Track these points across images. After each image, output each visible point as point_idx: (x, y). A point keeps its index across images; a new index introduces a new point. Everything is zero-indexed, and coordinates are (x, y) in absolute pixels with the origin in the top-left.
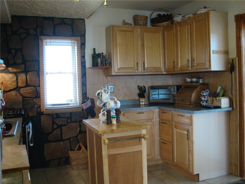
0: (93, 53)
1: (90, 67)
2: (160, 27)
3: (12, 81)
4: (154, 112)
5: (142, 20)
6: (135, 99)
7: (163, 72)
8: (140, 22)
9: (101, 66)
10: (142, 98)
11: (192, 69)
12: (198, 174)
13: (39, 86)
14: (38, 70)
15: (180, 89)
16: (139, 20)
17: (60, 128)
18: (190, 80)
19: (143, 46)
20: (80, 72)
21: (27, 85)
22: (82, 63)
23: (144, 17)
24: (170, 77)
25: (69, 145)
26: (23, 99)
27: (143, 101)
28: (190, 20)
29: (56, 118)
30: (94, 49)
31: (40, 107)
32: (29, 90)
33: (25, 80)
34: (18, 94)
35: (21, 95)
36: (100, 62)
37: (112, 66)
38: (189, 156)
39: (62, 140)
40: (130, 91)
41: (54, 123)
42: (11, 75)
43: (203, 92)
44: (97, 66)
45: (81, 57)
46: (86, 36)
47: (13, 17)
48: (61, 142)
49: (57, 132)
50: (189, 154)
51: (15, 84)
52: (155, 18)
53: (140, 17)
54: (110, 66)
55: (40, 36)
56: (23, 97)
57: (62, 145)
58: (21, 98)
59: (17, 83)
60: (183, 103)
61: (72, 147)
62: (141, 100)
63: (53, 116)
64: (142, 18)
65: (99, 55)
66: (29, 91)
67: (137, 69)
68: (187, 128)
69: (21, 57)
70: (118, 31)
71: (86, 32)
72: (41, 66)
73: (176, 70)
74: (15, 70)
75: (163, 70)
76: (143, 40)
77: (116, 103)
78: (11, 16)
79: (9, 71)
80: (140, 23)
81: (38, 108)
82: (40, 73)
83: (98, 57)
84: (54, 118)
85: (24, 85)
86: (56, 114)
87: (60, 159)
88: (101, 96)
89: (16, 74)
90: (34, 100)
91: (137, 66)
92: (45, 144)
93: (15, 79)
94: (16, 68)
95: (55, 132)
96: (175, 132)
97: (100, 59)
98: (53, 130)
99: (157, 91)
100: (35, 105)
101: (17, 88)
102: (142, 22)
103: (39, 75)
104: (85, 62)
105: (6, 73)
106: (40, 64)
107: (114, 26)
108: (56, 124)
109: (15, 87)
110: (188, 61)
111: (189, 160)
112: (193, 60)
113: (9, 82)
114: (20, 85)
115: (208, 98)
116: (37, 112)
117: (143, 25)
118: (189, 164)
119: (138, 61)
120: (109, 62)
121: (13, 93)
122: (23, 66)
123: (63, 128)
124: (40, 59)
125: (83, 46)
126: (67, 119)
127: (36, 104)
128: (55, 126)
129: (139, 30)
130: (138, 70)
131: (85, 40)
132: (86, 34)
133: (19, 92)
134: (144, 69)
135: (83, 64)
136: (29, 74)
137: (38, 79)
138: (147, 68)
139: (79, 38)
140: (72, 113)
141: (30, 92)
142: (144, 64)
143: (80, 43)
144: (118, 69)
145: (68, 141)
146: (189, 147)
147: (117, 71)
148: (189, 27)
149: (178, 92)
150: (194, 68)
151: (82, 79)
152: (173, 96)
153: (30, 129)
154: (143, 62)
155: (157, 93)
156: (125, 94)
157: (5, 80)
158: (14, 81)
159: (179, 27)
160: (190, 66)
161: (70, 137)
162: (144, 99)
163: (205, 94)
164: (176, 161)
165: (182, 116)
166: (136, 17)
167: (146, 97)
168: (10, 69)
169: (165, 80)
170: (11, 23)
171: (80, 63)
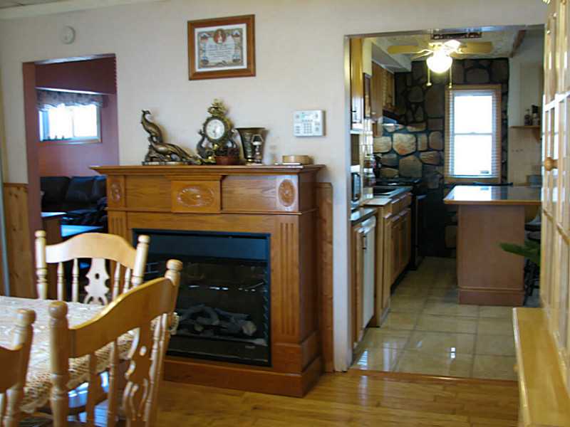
3: (410, 143)
13: (443, 150)
14: (443, 129)
20: (500, 134)
22: (503, 120)
26: (423, 166)
32: (430, 155)
33: (426, 142)
34: (417, 159)
35: (421, 161)
42: (409, 136)
45: (502, 112)
46: (510, 82)
47: (413, 63)
51: (414, 147)
55: (446, 85)
56: (423, 164)
58: (420, 165)
59: (417, 145)
66: (430, 157)
69: (423, 113)
71: (510, 75)
72: (446, 124)
74: (414, 129)
79: (407, 130)
81: (440, 179)
82: (446, 134)
85: (425, 148)
89: (415, 134)
90: (436, 168)
92: (447, 227)
93: (414, 141)
94: (415, 126)
100: (437, 174)
101: (416, 153)
103: (443, 137)
104: (507, 120)
105: (404, 133)
106: (446, 121)
109: (414, 151)
113: (406, 145)
114: (420, 148)
116: (439, 184)
121: (411, 158)
122: (424, 125)
124: (446, 116)
125: (505, 97)
127: (439, 173)
131: (508, 88)
132: (509, 80)
133: (418, 157)
135: (505, 122)
136: (432, 133)
137: (441, 141)
139: (498, 87)
141: (432, 157)
143: (500, 93)
151: (502, 142)
157: (402, 142)
158: (412, 144)
168: (409, 128)
170: (410, 71)
171: (500, 121)
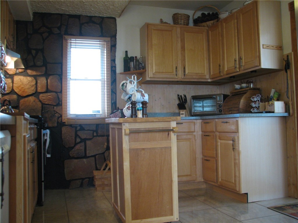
0: (124, 56)
1: (121, 72)
2: (204, 27)
3: (30, 85)
4: (195, 124)
5: (183, 19)
6: (174, 112)
7: (208, 79)
8: (180, 21)
9: (134, 71)
10: (183, 110)
11: (240, 70)
12: (247, 194)
13: (61, 92)
14: (61, 74)
15: (228, 98)
16: (180, 19)
17: (83, 143)
18: (240, 87)
19: (183, 48)
20: (110, 77)
21: (47, 91)
22: (112, 67)
23: (185, 16)
24: (218, 88)
25: (94, 163)
26: (42, 107)
27: (184, 113)
28: (237, 13)
29: (80, 130)
30: (126, 52)
31: (61, 116)
32: (49, 96)
33: (46, 84)
34: (37, 100)
35: (40, 101)
36: (133, 66)
37: (146, 70)
38: (235, 170)
39: (85, 157)
40: (169, 103)
41: (77, 135)
42: (29, 79)
43: (254, 97)
44: (129, 70)
45: (111, 60)
46: (117, 37)
47: (35, 14)
48: (84, 159)
49: (80, 147)
50: (235, 168)
51: (34, 89)
52: (199, 17)
53: (180, 16)
54: (144, 70)
55: (64, 36)
56: (42, 104)
57: (86, 162)
58: (40, 105)
59: (36, 88)
60: (230, 113)
61: (97, 166)
62: (181, 112)
63: (76, 127)
64: (183, 17)
65: (132, 59)
66: (49, 98)
67: (176, 74)
68: (233, 136)
69: (42, 58)
70: (154, 30)
71: (117, 32)
72: (64, 69)
73: (222, 75)
74: (34, 73)
75: (208, 77)
76: (183, 41)
77: (143, 95)
78: (33, 13)
79: (28, 73)
80: (180, 23)
81: (58, 118)
82: (63, 77)
83: (131, 61)
84: (78, 131)
85: (44, 90)
86: (80, 125)
87: (83, 179)
88: (126, 86)
89: (35, 77)
90: (55, 108)
91: (176, 71)
92: (65, 161)
93: (34, 83)
94: (36, 71)
95: (77, 147)
96: (219, 144)
97: (132, 63)
98: (76, 144)
99: (201, 103)
100: (55, 114)
101: (36, 94)
102: (182, 21)
103: (61, 79)
104: (115, 67)
105: (25, 76)
106: (64, 67)
107: (149, 24)
108: (80, 137)
109: (34, 92)
110: (235, 61)
111: (235, 176)
112: (240, 59)
113: (27, 87)
114: (39, 90)
115: (259, 103)
116: (58, 122)
117: (184, 25)
118: (235, 181)
119: (177, 65)
120: (142, 66)
121: (31, 99)
122: (44, 68)
123: (88, 142)
124: (64, 61)
125: (113, 48)
126: (92, 132)
127: (57, 113)
128: (78, 140)
129: (179, 30)
130: (178, 76)
131: (116, 42)
132: (117, 35)
133: (38, 98)
134: (185, 74)
135: (113, 69)
136: (51, 77)
137: (60, 84)
138: (188, 73)
139: (109, 39)
140: (99, 124)
141: (51, 98)
142: (184, 68)
143: (110, 44)
144: (153, 74)
145: (93, 158)
146: (235, 159)
147: (152, 76)
148: (236, 21)
149: (225, 101)
150: (242, 68)
151: (111, 86)
152: (219, 106)
153: (47, 136)
154: (183, 66)
155: (201, 105)
156: (163, 106)
157: (23, 84)
158: (33, 86)
159: (224, 24)
160: (238, 66)
161: (95, 154)
162: (184, 110)
163: (255, 99)
164: (220, 180)
165: (227, 122)
166: (176, 15)
167: (187, 109)
168: (29, 72)
169: (211, 91)
170: (32, 20)
171: (110, 67)
